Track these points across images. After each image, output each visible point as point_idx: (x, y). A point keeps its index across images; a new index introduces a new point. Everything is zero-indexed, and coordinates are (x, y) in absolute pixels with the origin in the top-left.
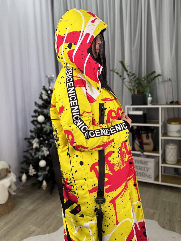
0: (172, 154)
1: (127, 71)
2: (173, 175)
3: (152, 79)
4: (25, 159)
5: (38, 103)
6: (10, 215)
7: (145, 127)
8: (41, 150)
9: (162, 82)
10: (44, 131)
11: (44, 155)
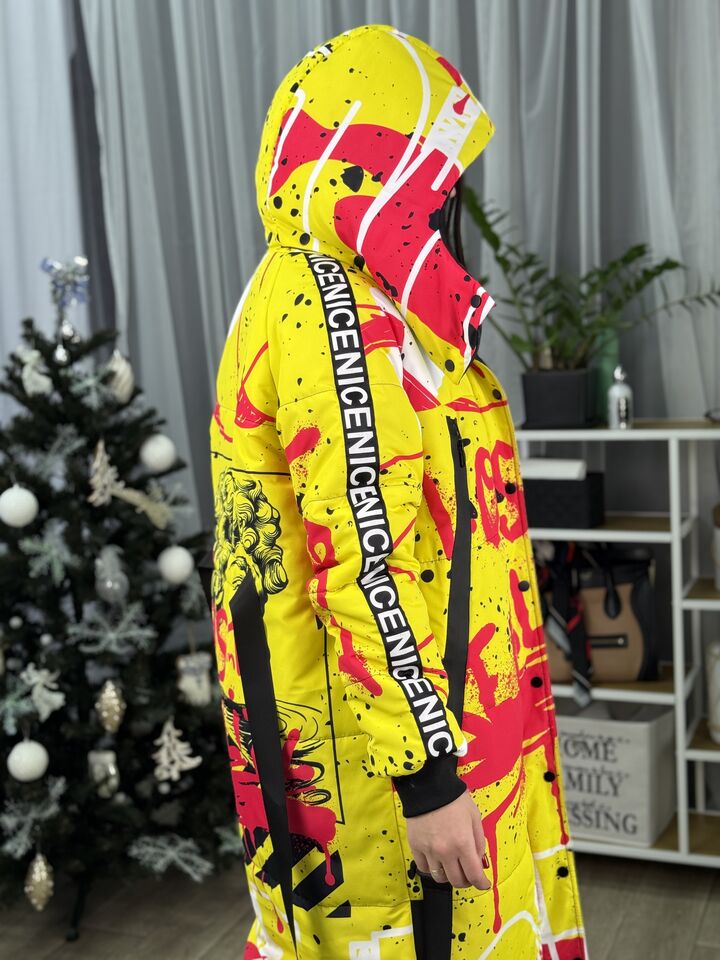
1: (495, 242)
3: (632, 284)
7: (597, 544)
8: (14, 689)
9: (682, 303)
10: (33, 574)
11: (34, 715)
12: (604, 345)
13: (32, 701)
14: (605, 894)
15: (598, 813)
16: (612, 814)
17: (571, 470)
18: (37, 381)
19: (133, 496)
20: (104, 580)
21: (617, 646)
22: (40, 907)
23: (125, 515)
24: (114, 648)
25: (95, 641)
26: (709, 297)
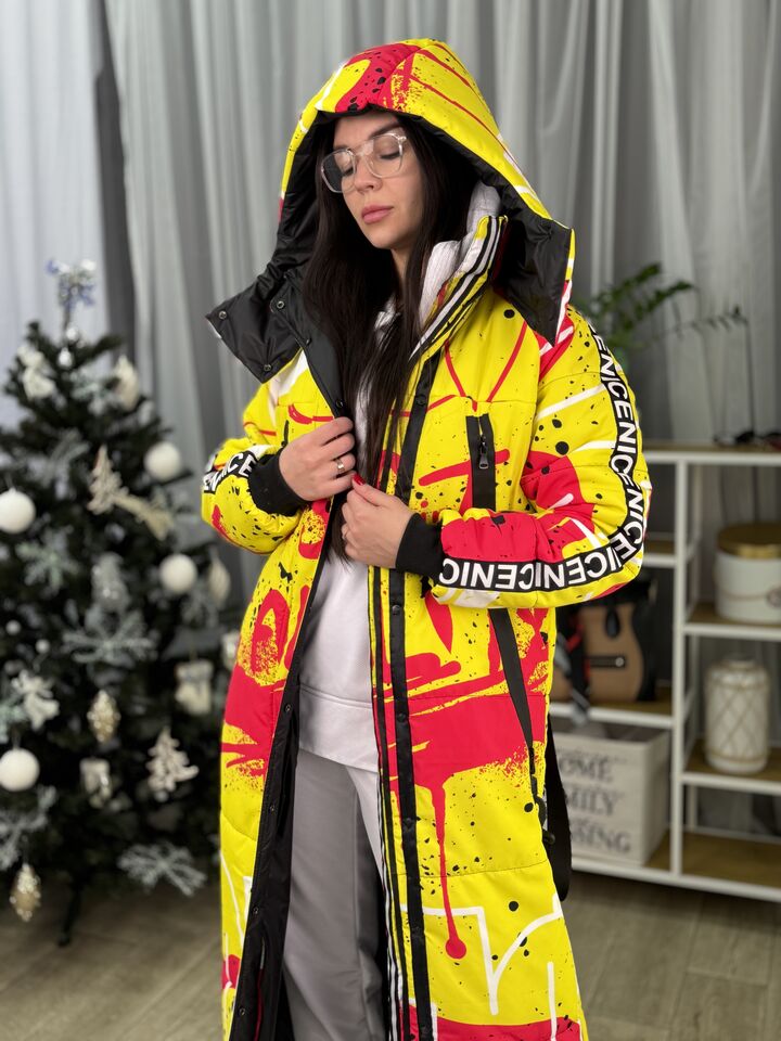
0: (740, 721)
2: (745, 836)
3: (644, 304)
9: (694, 325)
10: (28, 581)
11: (26, 724)
13: (24, 711)
15: (592, 831)
16: (606, 831)
18: (39, 385)
19: (133, 504)
20: (101, 589)
22: (26, 918)
23: (127, 522)
24: (110, 658)
25: (90, 650)
26: (722, 320)
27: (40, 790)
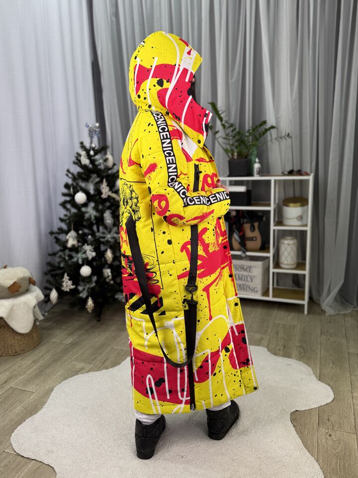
0: (289, 254)
1: (221, 119)
2: (291, 288)
3: (261, 133)
4: (49, 268)
5: (72, 170)
6: (37, 351)
7: (248, 211)
8: (81, 251)
9: (276, 139)
10: (85, 218)
11: (87, 259)
12: (252, 152)
13: (86, 255)
14: (248, 309)
15: (247, 287)
16: (251, 287)
17: (242, 189)
18: (85, 161)
19: (114, 195)
20: (106, 220)
21: (253, 240)
22: (90, 312)
23: (112, 201)
24: (110, 239)
25: (104, 238)
26: (284, 137)
27: (92, 277)
